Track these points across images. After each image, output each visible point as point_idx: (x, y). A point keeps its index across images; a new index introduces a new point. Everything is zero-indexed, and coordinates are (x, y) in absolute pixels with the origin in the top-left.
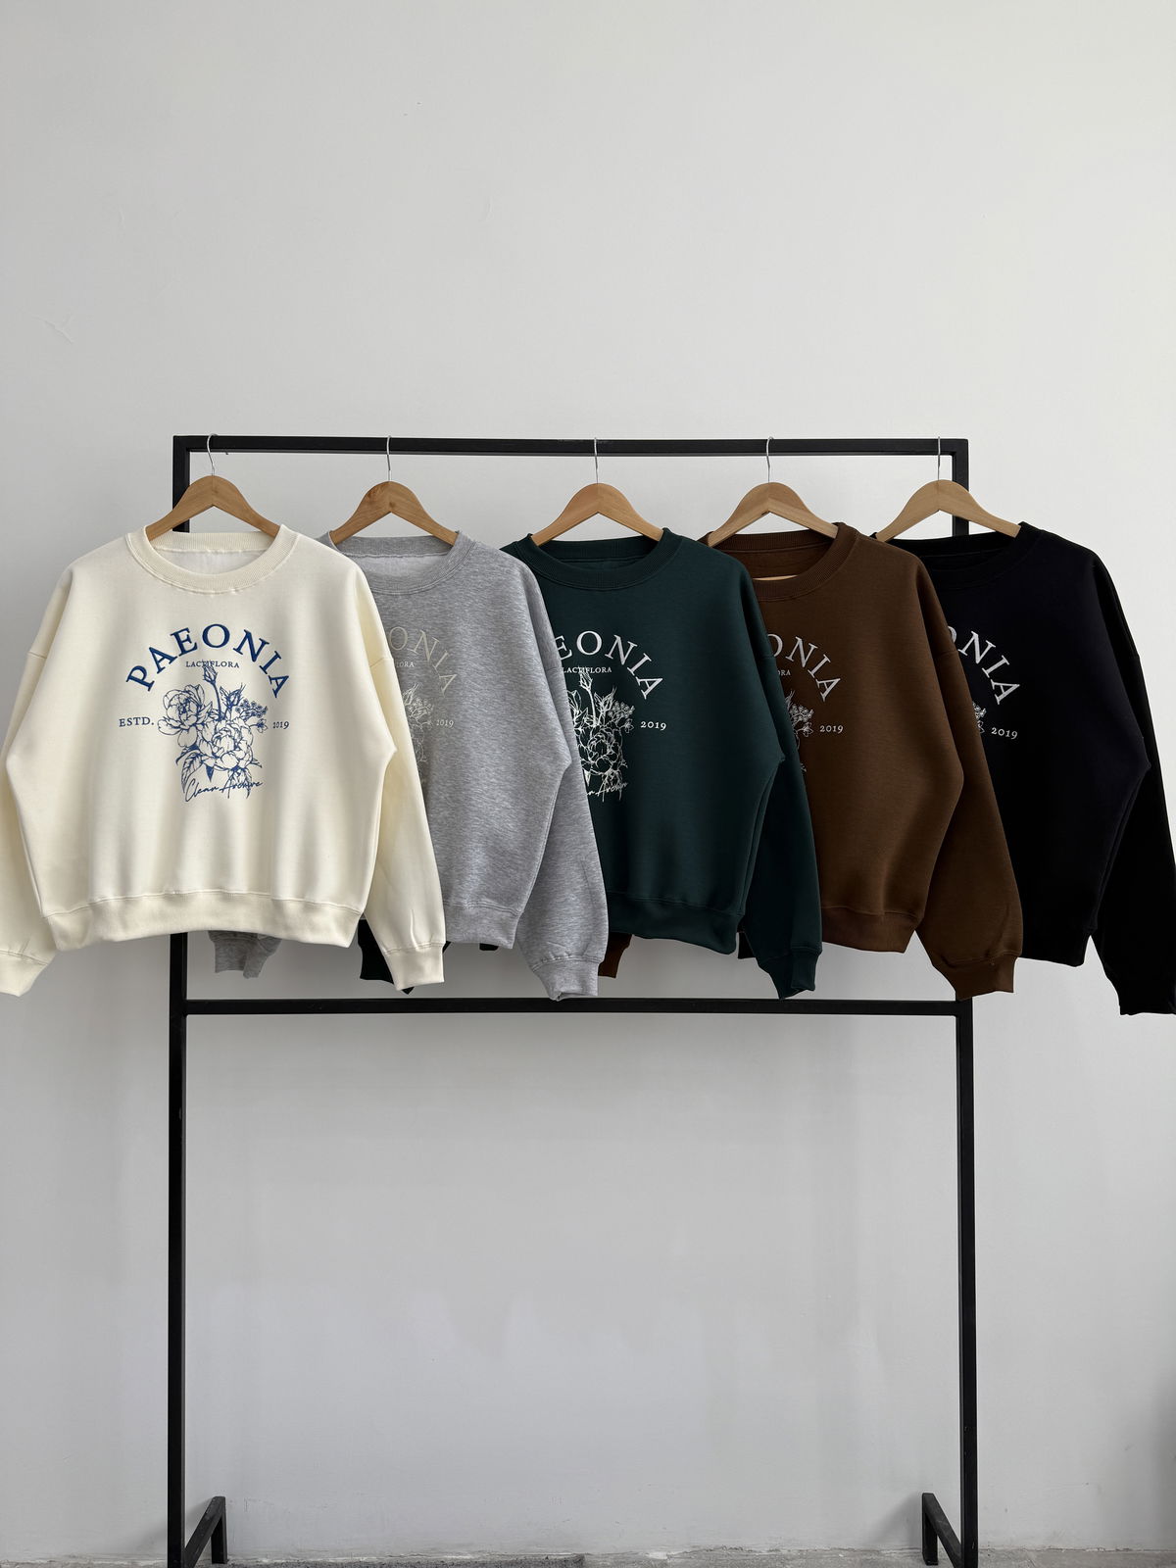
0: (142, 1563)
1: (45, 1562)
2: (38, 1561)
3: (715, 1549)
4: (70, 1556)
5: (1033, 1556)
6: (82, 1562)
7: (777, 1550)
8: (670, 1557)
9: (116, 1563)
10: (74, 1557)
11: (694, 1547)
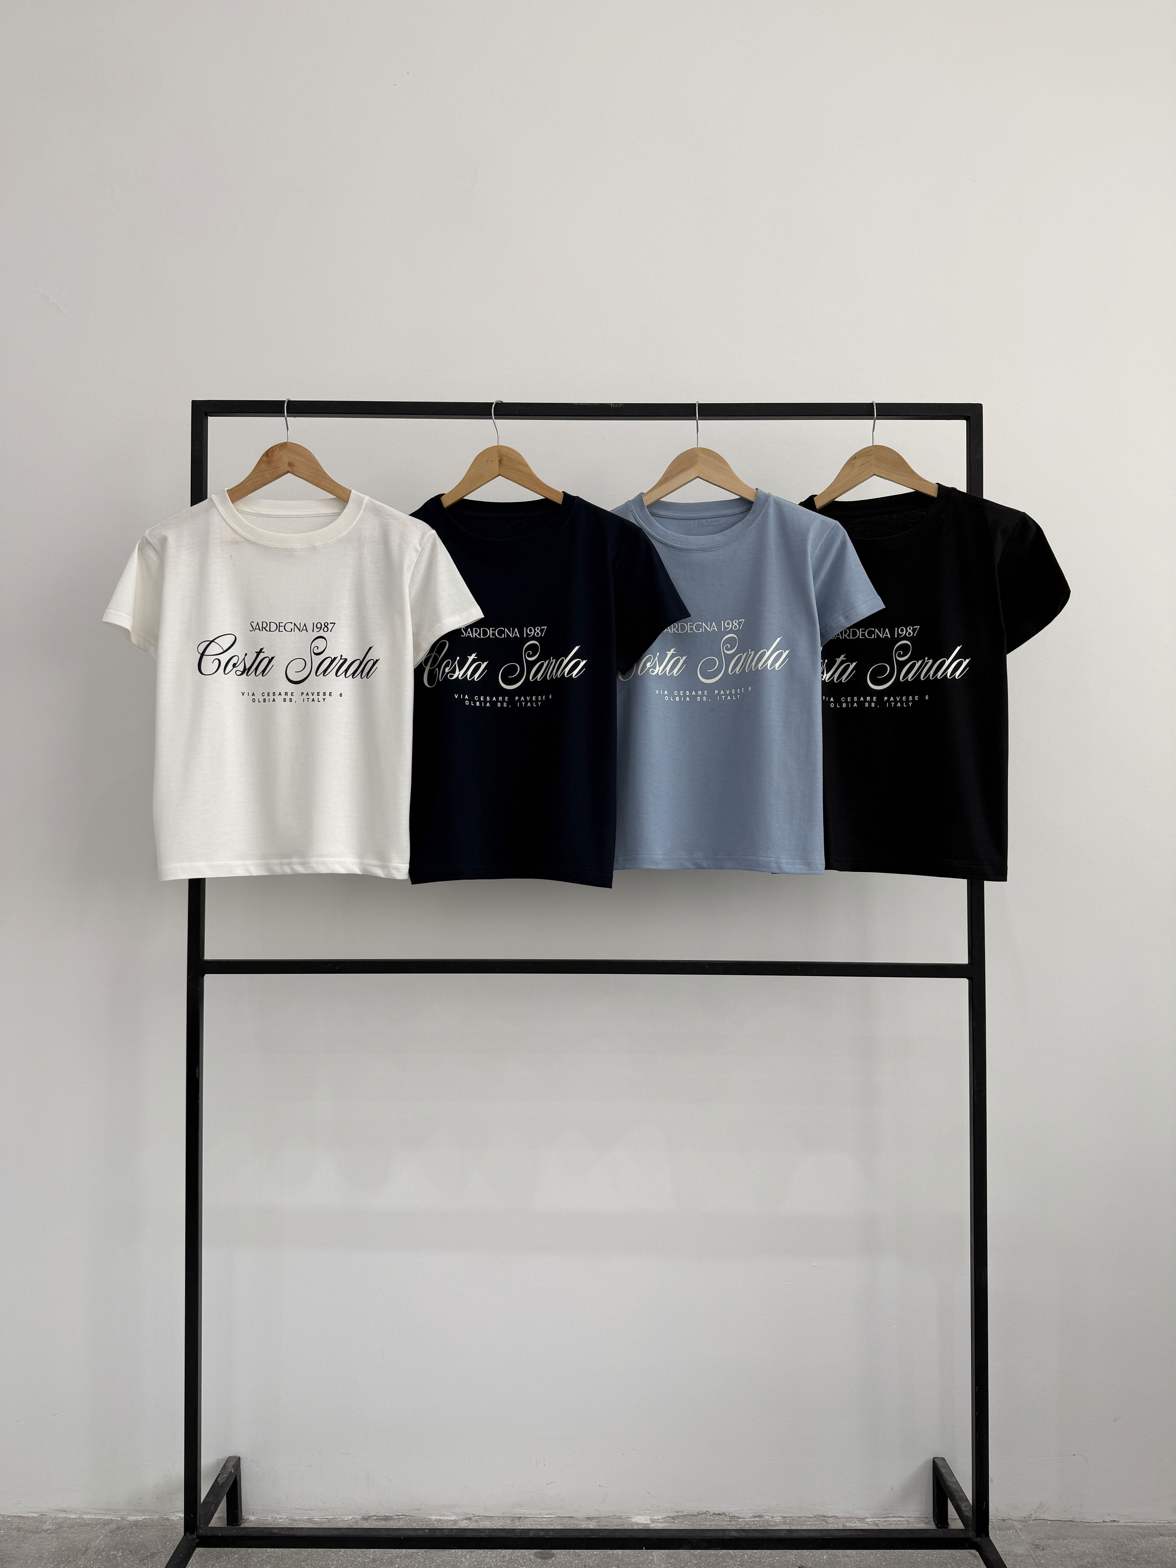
0: (131, 1518)
1: (36, 1515)
2: (29, 1515)
3: (698, 1514)
4: (60, 1511)
5: (1018, 1525)
6: (73, 1516)
7: (760, 1516)
8: (653, 1521)
9: (106, 1518)
10: (64, 1511)
11: (677, 1512)
